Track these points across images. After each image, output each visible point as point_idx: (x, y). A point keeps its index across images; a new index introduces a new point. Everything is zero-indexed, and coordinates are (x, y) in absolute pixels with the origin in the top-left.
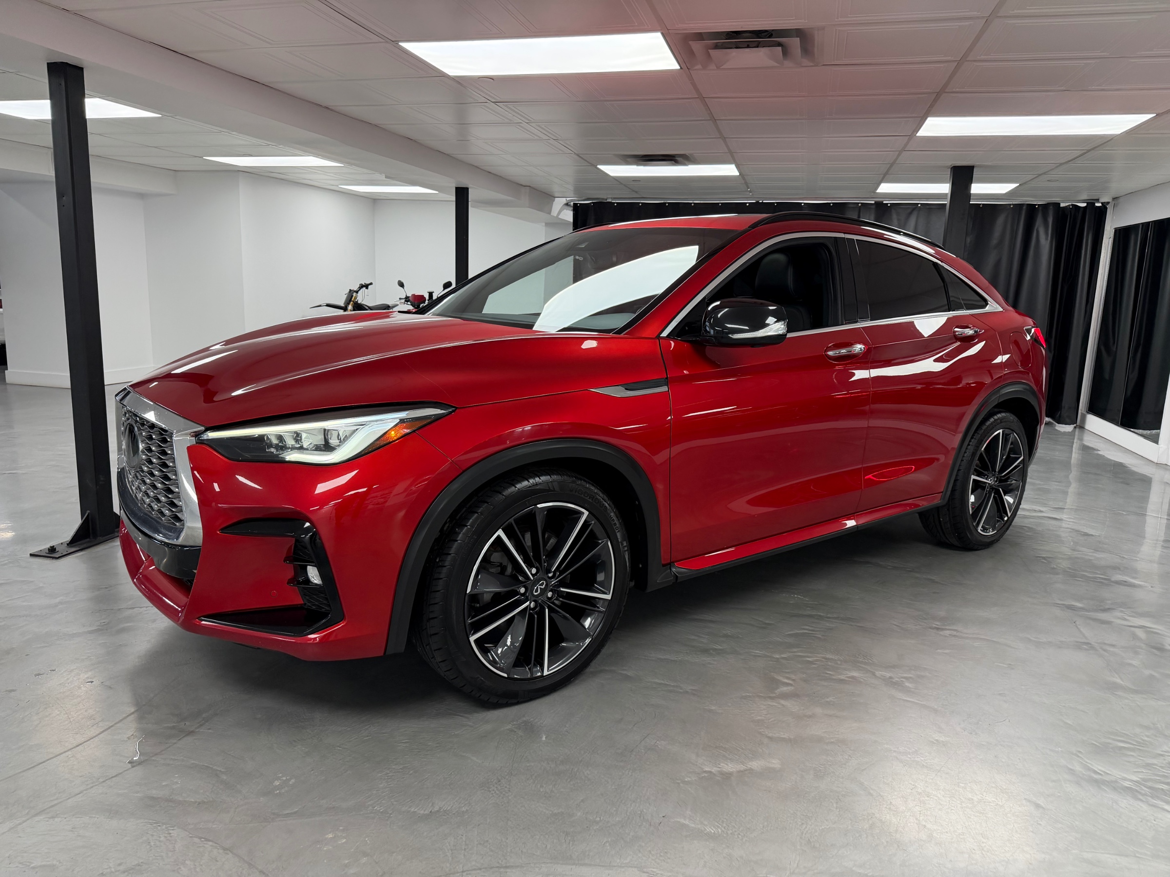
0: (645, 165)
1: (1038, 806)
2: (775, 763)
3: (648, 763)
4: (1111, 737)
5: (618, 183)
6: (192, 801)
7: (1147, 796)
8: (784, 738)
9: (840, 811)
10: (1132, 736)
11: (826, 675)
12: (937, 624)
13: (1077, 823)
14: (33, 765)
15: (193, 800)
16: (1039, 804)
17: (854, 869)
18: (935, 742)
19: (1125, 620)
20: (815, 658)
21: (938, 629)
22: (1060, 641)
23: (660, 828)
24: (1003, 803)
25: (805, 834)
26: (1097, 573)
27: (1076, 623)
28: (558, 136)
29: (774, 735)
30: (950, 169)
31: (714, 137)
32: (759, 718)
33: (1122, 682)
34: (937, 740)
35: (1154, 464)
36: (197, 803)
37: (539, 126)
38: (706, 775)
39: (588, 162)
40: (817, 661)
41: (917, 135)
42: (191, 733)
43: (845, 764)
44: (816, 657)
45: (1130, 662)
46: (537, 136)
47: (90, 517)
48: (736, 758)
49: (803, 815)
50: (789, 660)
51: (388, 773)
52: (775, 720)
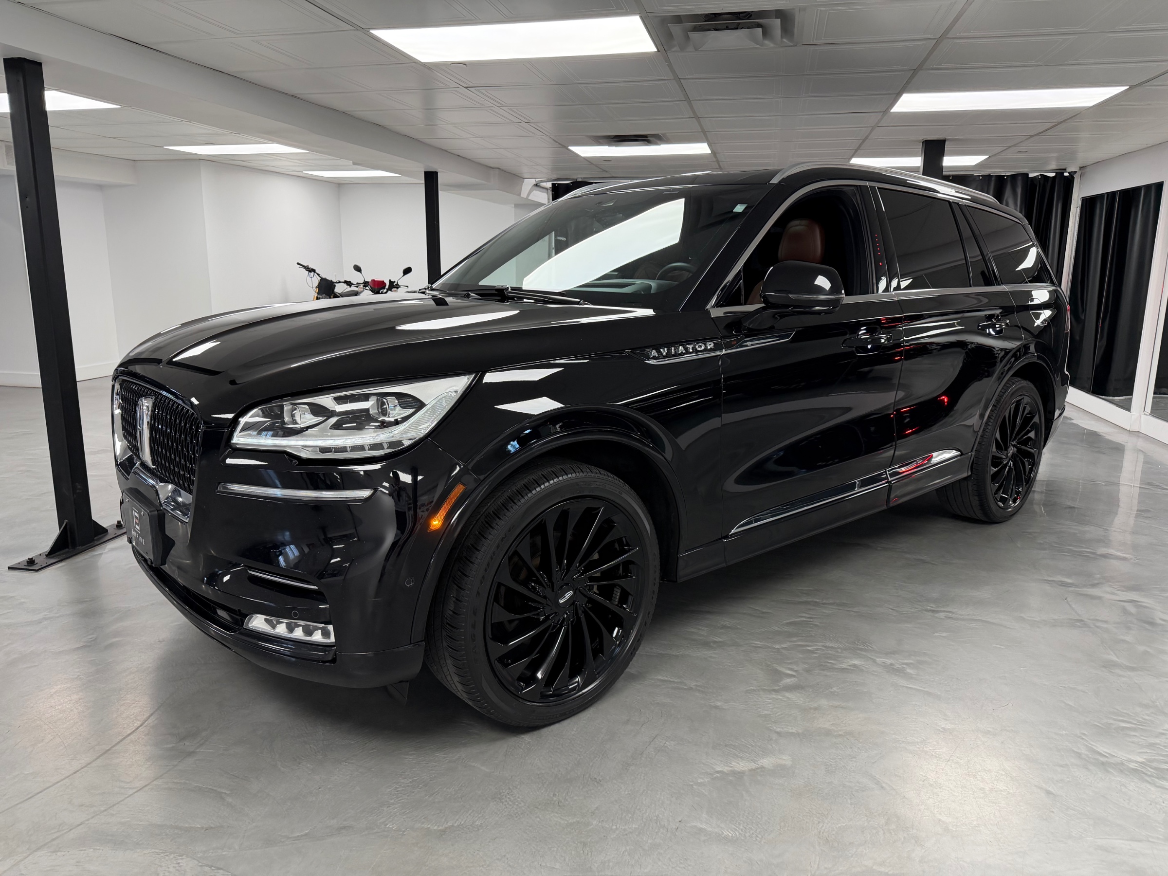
0: (616, 146)
1: (1048, 793)
2: (786, 760)
3: (659, 765)
4: (1114, 717)
5: (590, 164)
6: (198, 828)
7: (1153, 776)
8: (793, 733)
9: (854, 807)
10: (1132, 714)
11: (829, 665)
12: (932, 606)
13: (1089, 809)
14: (29, 796)
15: (199, 826)
16: (1049, 791)
17: (874, 868)
18: (941, 730)
19: (1114, 594)
20: (815, 647)
21: (933, 611)
22: (1054, 619)
23: (677, 834)
24: (1014, 791)
25: (823, 833)
26: (1083, 547)
27: (1068, 599)
28: (530, 119)
29: (782, 730)
30: (921, 144)
31: (688, 117)
32: (766, 712)
33: (1117, 660)
34: (943, 728)
35: (1126, 431)
36: (204, 829)
37: (511, 109)
38: (718, 775)
39: (559, 144)
40: (817, 649)
41: (892, 111)
42: (191, 754)
43: (855, 758)
44: (817, 645)
45: (1122, 637)
46: (509, 119)
47: (68, 527)
48: (747, 756)
49: (819, 813)
50: (790, 651)
51: (398, 788)
52: (782, 714)
